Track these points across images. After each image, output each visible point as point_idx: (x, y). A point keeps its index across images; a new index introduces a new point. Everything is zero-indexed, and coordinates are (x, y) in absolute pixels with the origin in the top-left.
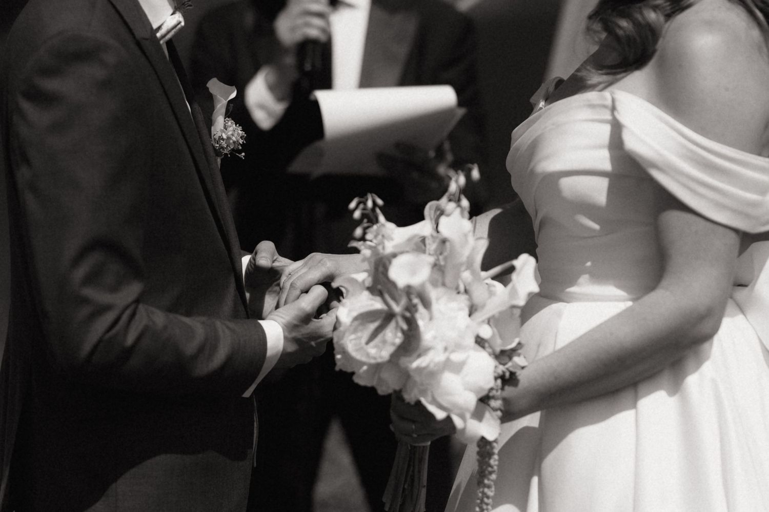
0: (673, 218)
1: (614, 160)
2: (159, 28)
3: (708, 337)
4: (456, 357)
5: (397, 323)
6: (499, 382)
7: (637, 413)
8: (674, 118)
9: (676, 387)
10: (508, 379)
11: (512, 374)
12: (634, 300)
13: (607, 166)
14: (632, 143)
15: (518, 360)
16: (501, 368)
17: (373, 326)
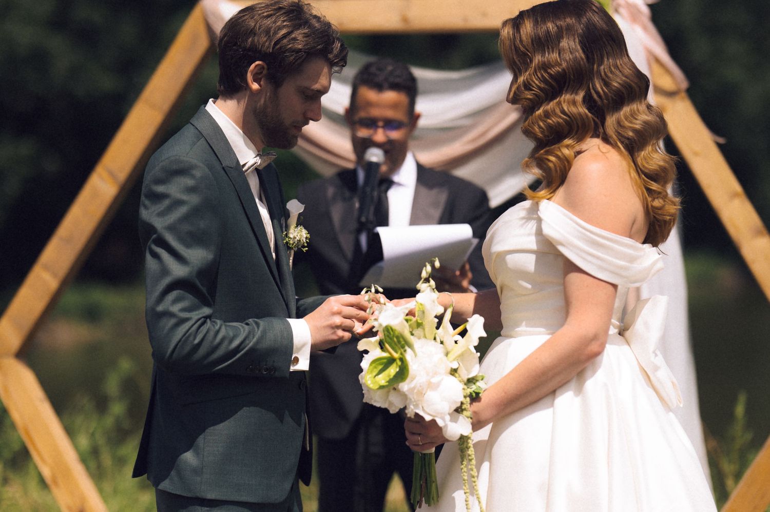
0: (574, 277)
1: (537, 242)
2: (244, 165)
3: (598, 353)
4: (435, 380)
5: (397, 363)
6: (468, 399)
7: (554, 410)
8: (573, 214)
9: (579, 390)
10: (475, 398)
11: (477, 394)
12: (552, 334)
13: (534, 246)
14: (547, 230)
15: (480, 384)
16: (469, 391)
17: (380, 367)
